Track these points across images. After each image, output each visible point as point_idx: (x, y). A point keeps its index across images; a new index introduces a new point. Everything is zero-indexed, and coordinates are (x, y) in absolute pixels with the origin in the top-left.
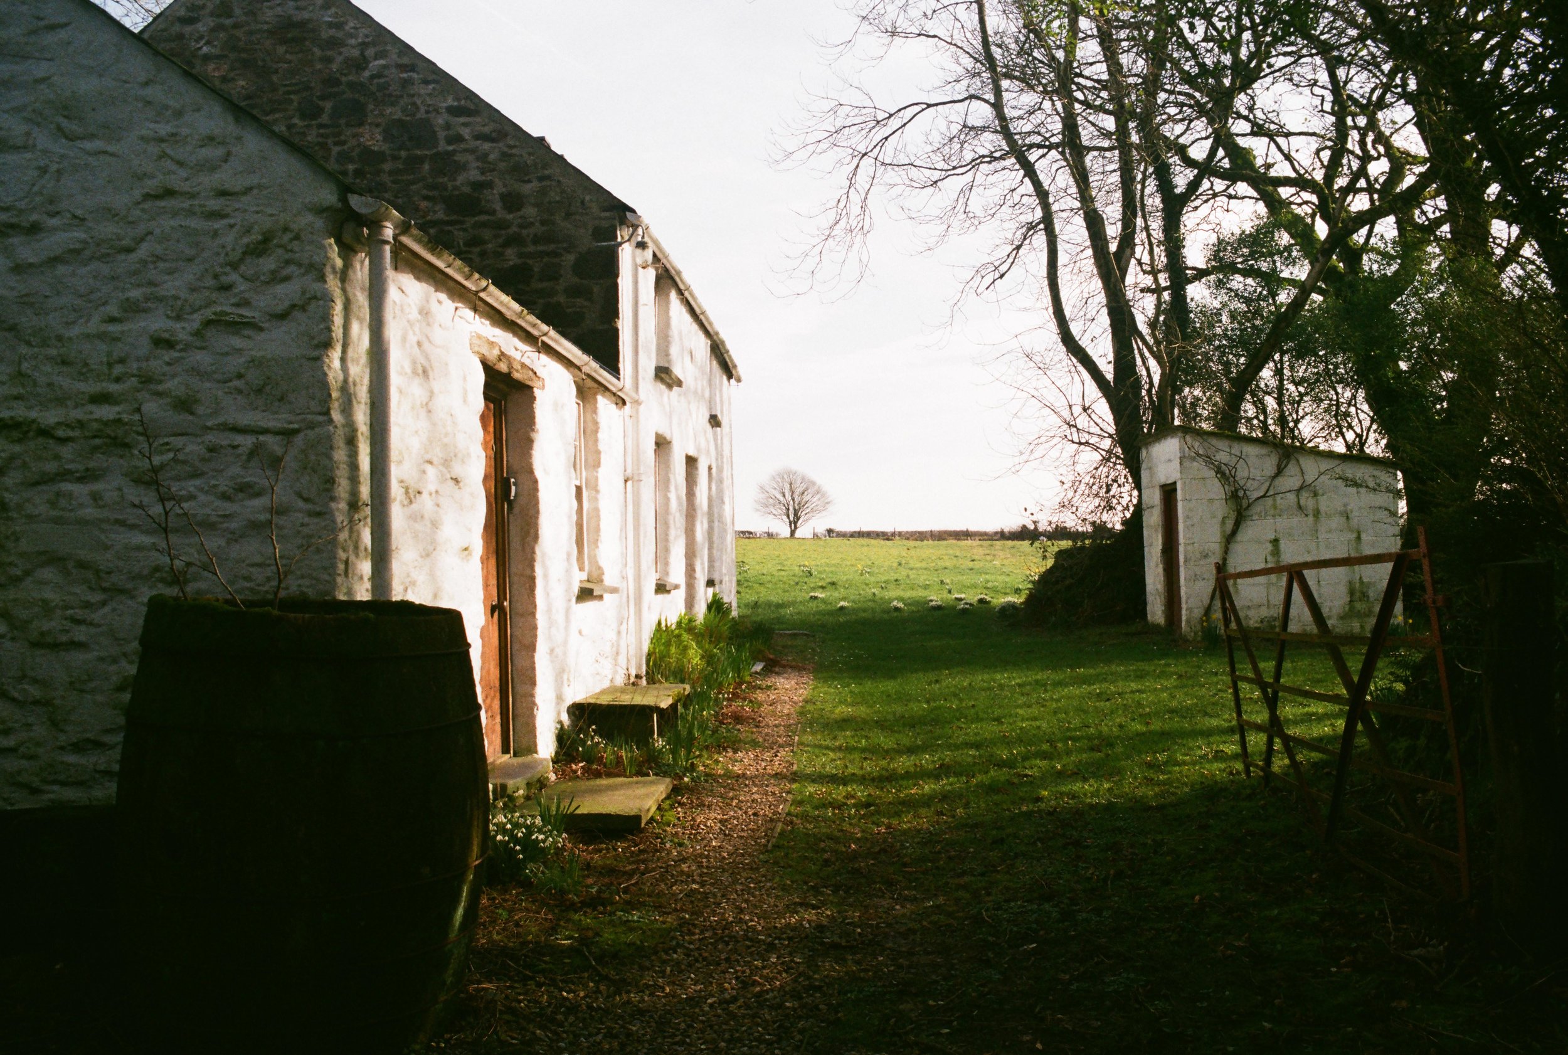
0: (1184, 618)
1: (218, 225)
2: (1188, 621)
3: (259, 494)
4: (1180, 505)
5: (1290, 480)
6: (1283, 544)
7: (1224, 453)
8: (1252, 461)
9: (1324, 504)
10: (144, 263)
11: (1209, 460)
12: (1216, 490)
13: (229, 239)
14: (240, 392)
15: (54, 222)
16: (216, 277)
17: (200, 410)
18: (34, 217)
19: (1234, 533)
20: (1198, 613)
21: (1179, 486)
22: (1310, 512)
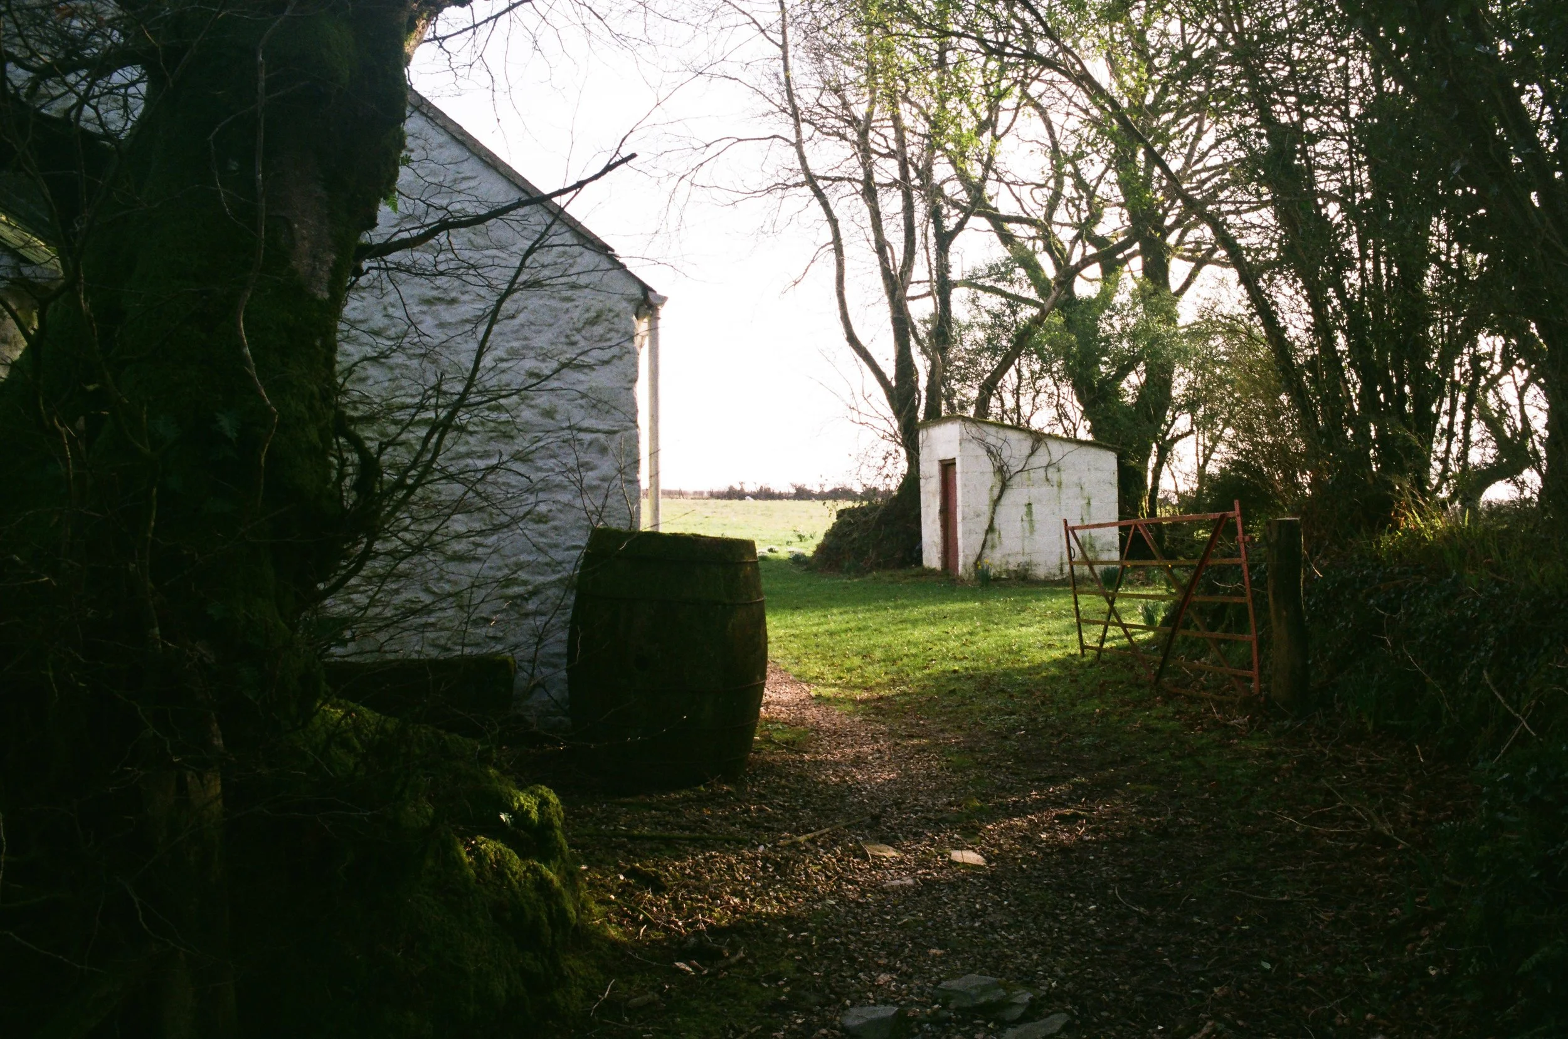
0: (961, 563)
1: (570, 305)
2: (964, 565)
3: (592, 469)
4: (958, 476)
5: (1041, 458)
6: (1034, 507)
7: (993, 437)
8: (1013, 443)
9: (1064, 477)
10: (522, 326)
11: (981, 441)
12: (987, 465)
13: (576, 314)
14: (582, 407)
15: (466, 297)
16: (567, 336)
17: (558, 417)
18: (453, 294)
19: (1000, 497)
20: (972, 560)
21: (958, 462)
22: (1055, 483)
